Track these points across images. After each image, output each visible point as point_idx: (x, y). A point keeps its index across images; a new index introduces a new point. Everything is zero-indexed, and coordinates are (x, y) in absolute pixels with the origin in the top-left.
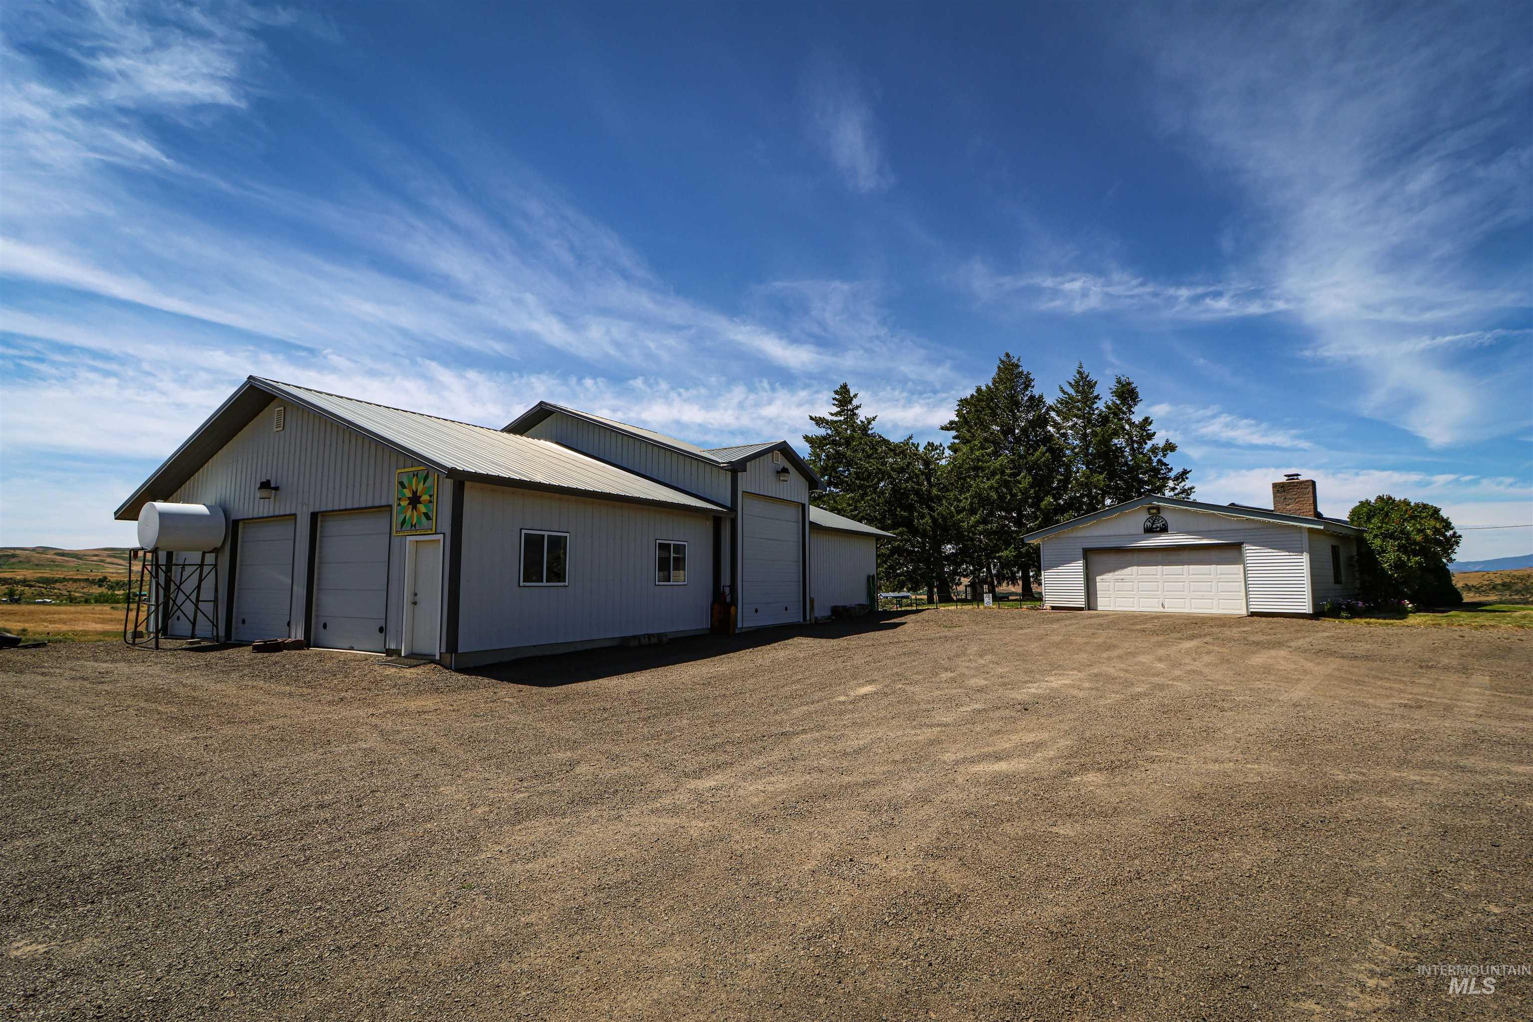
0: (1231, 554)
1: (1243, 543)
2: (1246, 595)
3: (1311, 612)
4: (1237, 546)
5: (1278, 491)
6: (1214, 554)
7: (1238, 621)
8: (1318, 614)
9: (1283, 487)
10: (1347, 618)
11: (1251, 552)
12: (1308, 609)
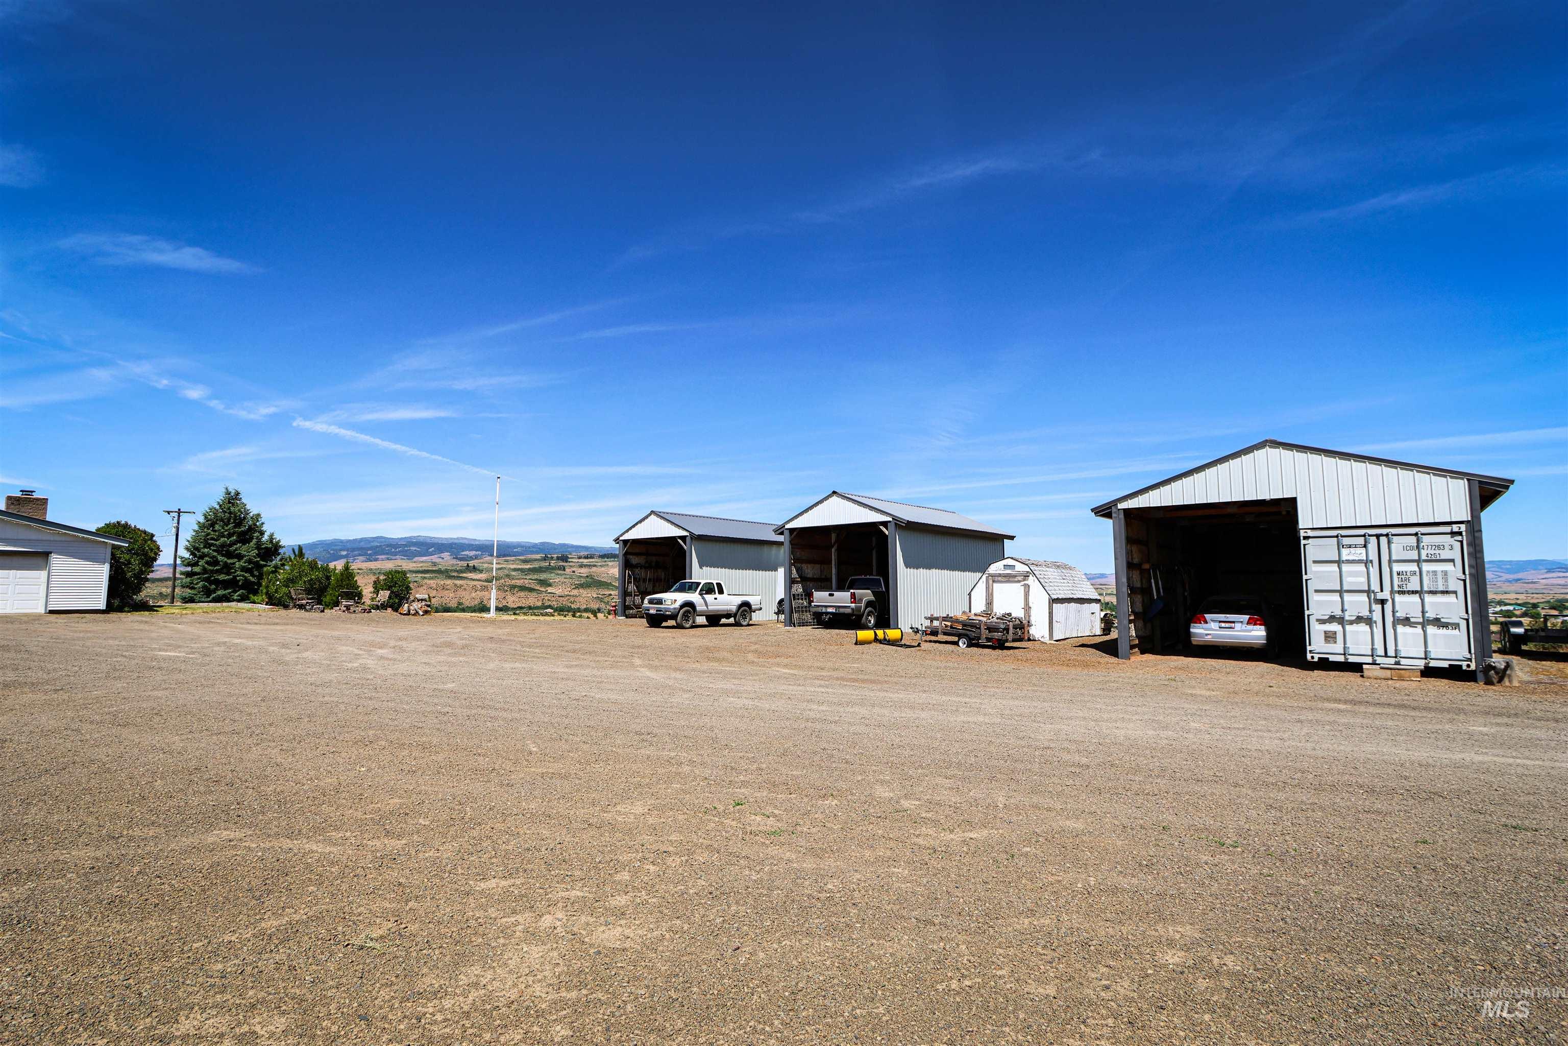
0: (40, 560)
1: (51, 553)
2: (47, 596)
3: (105, 608)
4: (46, 555)
5: (13, 504)
6: (16, 560)
7: (36, 618)
8: (110, 608)
9: (18, 500)
10: (129, 612)
11: (56, 561)
12: (102, 606)
